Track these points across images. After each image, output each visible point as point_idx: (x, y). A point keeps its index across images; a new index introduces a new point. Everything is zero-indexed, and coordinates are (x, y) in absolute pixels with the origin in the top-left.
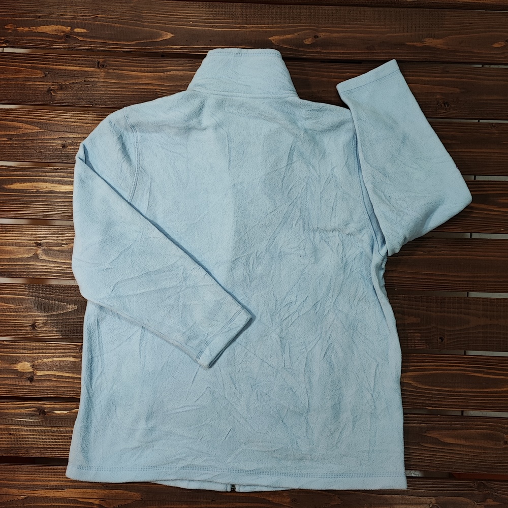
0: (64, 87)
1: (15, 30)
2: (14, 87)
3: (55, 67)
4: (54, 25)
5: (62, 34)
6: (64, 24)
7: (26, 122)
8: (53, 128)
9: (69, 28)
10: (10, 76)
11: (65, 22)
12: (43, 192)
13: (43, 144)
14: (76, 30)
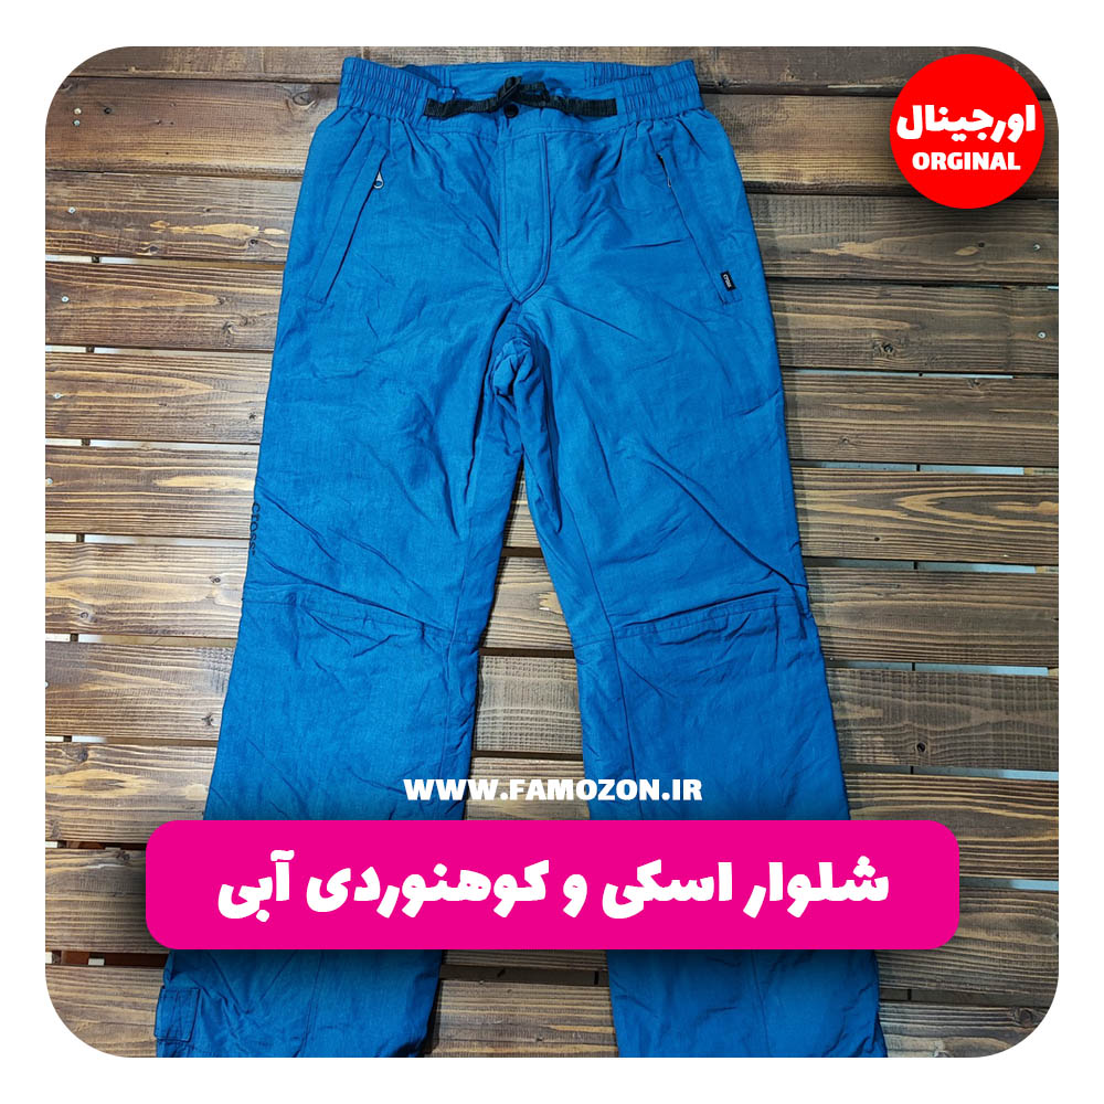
0: (249, 320)
1: (167, 231)
2: (169, 322)
3: (236, 289)
4: (232, 222)
5: (245, 237)
6: (248, 222)
7: (192, 378)
8: (235, 387)
9: (257, 228)
10: (163, 304)
11: (250, 218)
12: (220, 493)
13: (217, 413)
14: (268, 231)
